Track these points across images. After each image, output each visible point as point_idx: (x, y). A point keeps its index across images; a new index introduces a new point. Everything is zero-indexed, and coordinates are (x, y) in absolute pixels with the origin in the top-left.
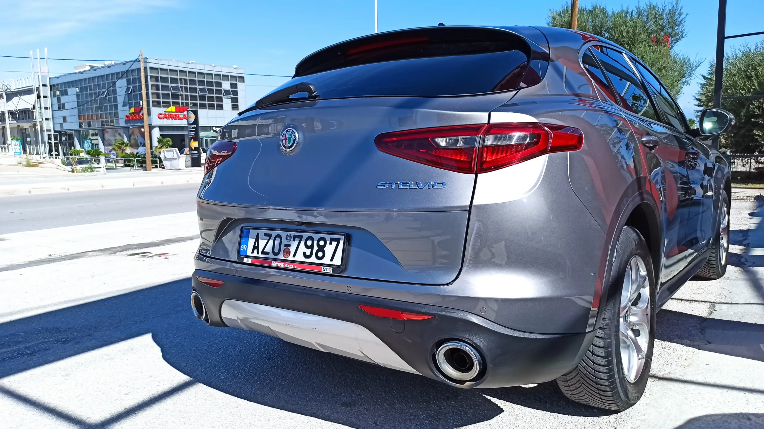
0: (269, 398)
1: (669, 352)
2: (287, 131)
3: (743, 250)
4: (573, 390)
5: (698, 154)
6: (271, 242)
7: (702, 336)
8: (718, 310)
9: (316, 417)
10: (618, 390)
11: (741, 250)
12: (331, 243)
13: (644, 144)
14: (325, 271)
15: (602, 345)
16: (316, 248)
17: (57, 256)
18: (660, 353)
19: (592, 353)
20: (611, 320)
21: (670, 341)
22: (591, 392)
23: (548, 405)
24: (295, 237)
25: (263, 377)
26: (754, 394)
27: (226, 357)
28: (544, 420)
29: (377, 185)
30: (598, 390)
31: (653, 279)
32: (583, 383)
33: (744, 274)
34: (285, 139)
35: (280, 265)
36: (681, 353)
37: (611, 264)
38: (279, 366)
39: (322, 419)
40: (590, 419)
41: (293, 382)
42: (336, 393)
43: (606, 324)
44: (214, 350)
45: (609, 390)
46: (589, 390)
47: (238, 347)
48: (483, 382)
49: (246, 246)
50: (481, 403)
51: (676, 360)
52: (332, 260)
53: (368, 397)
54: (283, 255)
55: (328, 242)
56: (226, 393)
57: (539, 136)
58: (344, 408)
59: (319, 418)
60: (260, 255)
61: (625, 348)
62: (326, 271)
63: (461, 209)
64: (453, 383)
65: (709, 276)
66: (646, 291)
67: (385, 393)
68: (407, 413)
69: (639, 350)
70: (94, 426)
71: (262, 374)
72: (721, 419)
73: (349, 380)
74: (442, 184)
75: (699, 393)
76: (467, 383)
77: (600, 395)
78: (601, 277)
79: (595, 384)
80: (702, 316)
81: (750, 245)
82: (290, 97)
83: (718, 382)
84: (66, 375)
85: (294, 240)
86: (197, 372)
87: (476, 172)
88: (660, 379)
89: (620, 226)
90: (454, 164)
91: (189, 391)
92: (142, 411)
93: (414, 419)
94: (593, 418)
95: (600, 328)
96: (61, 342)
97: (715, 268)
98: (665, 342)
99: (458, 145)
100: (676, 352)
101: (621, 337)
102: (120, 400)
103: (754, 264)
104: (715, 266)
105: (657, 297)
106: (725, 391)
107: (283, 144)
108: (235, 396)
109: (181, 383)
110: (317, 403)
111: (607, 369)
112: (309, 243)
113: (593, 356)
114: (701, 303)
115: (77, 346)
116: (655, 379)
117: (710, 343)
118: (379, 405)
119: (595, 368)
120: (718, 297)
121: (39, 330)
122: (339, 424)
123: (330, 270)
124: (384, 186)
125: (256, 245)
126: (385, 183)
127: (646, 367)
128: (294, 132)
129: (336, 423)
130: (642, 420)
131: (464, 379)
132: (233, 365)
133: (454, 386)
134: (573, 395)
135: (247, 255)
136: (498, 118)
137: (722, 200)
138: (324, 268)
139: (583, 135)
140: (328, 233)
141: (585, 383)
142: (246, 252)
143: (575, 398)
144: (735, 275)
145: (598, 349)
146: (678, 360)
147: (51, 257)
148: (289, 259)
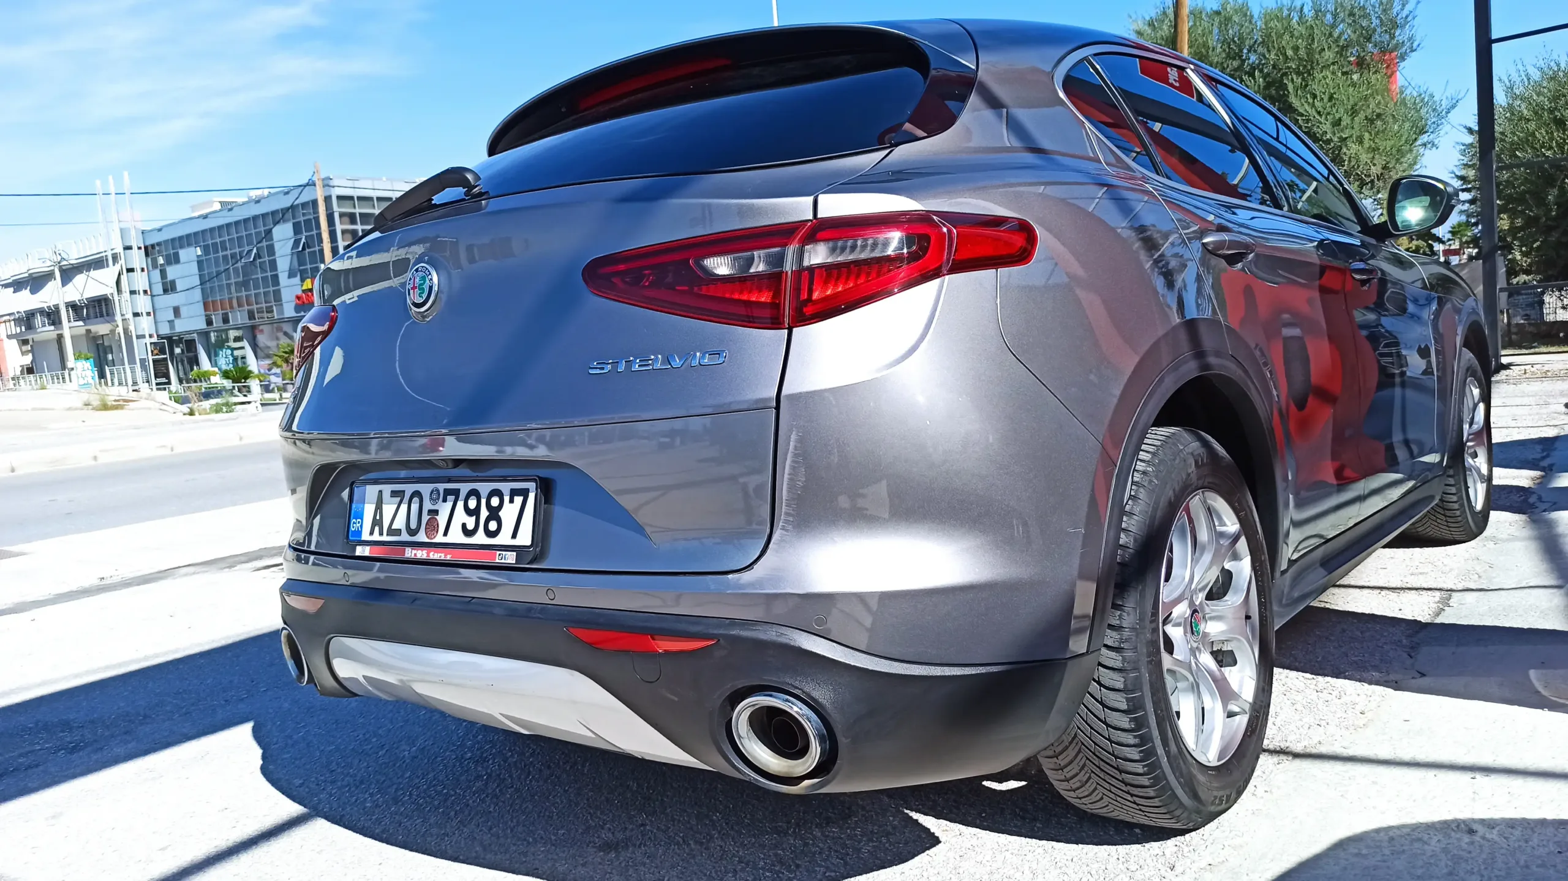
1: (1330, 698)
2: (417, 270)
3: (1538, 479)
4: (1078, 788)
5: (1374, 273)
6: (404, 507)
7: (1409, 662)
8: (1455, 605)
10: (1168, 782)
11: (1533, 479)
12: (511, 501)
13: (1209, 250)
14: (503, 561)
15: (1120, 685)
16: (484, 513)
17: (116, 579)
18: (1310, 701)
19: (1101, 703)
20: (1136, 629)
21: (1337, 675)
22: (1113, 789)
23: (1038, 825)
24: (447, 492)
25: (453, 798)
27: (389, 763)
28: (1021, 858)
29: (589, 368)
30: (1126, 784)
31: (1257, 540)
32: (1092, 772)
33: (1528, 527)
34: (414, 288)
35: (421, 554)
36: (1355, 699)
40: (1122, 849)
41: (512, 805)
43: (1126, 639)
44: (371, 748)
45: (1147, 783)
46: (1107, 786)
48: (834, 778)
49: (360, 520)
50: (894, 828)
51: (1339, 714)
52: (514, 536)
54: (426, 534)
55: (507, 499)
57: (924, 238)
60: (385, 538)
62: (505, 559)
63: (759, 406)
64: (774, 784)
65: (1449, 537)
66: (1243, 568)
67: (697, 818)
68: (732, 858)
69: (1226, 693)
72: (1409, 835)
74: (719, 354)
75: (1374, 783)
76: (804, 783)
77: (1132, 795)
78: (1089, 539)
79: (1116, 771)
80: (1418, 619)
81: (1554, 468)
82: (433, 202)
83: (1422, 757)
85: (445, 500)
86: (322, 796)
87: (789, 324)
88: (1296, 756)
89: (1140, 426)
90: (742, 311)
93: (743, 870)
94: (1128, 846)
95: (1109, 649)
96: (64, 749)
97: (1460, 518)
98: (1326, 678)
99: (752, 270)
100: (1344, 699)
101: (1167, 666)
103: (1554, 506)
104: (1458, 513)
105: (1281, 582)
106: (1431, 773)
107: (410, 297)
109: (280, 822)
110: (549, 846)
111: (1135, 737)
112: (472, 504)
113: (1104, 710)
114: (1421, 593)
115: (94, 757)
116: (1285, 757)
117: (1423, 675)
119: (1111, 736)
121: (30, 728)
123: (510, 558)
124: (602, 369)
125: (378, 518)
126: (604, 363)
127: (1253, 732)
128: (429, 271)
131: (795, 773)
132: (399, 778)
133: (776, 789)
134: (1081, 798)
135: (362, 538)
136: (834, 205)
138: (500, 555)
139: (1039, 233)
140: (504, 479)
141: (1098, 771)
142: (359, 533)
143: (1086, 804)
144: (1509, 532)
145: (1111, 694)
146: (1344, 715)
147: (104, 582)
148: (436, 540)
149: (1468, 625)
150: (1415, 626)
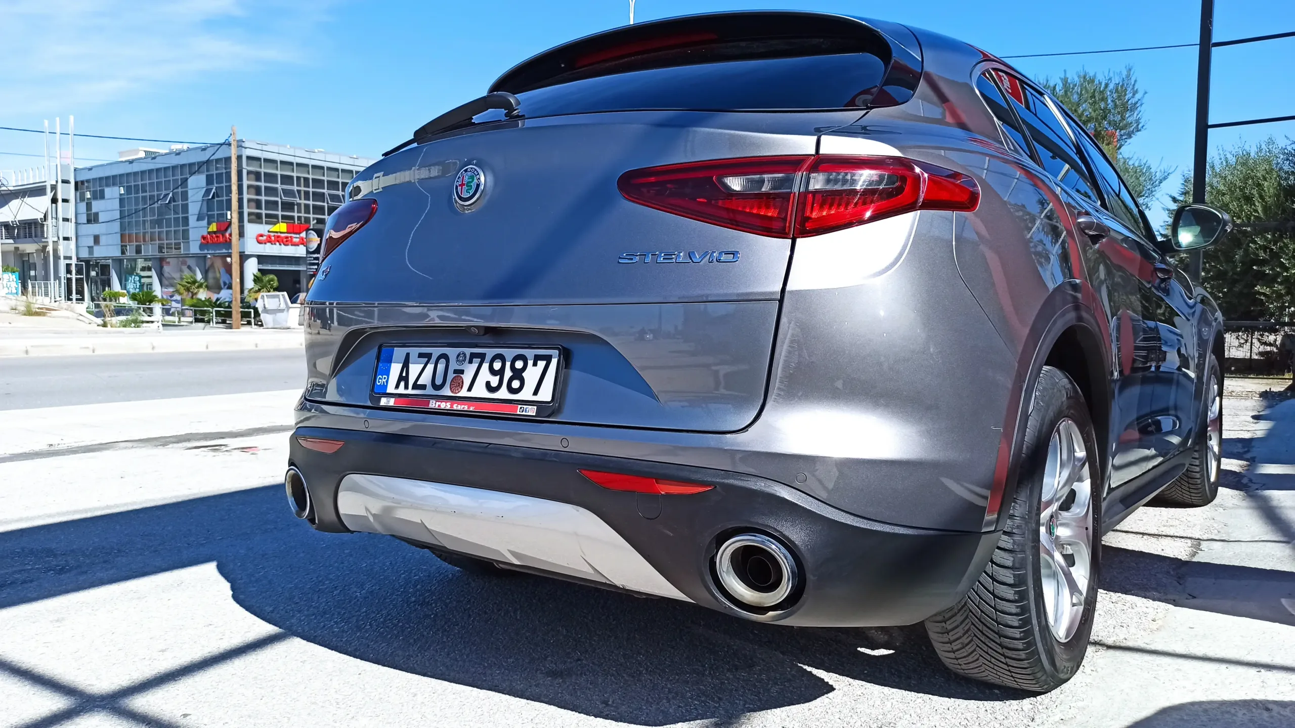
0: (417, 662)
1: (1125, 608)
2: (466, 171)
3: (1245, 466)
4: (958, 650)
6: (430, 367)
7: (1180, 587)
8: (1206, 550)
9: (499, 692)
10: (1037, 648)
11: (1242, 466)
12: (535, 364)
13: (1082, 229)
14: (524, 413)
15: (1009, 564)
16: (508, 374)
17: (60, 447)
18: (1108, 609)
19: (991, 577)
20: (1026, 518)
21: (1126, 592)
22: (990, 651)
23: (913, 682)
24: (473, 356)
25: (409, 629)
26: (1274, 671)
27: (345, 600)
28: (906, 705)
29: (620, 258)
30: (1003, 647)
31: (1095, 468)
32: (975, 635)
33: (1248, 500)
34: (462, 185)
35: (444, 406)
36: (1145, 610)
37: (1026, 417)
38: (439, 615)
39: (510, 695)
40: (988, 704)
41: (461, 638)
42: (537, 657)
43: (1017, 526)
44: (326, 588)
45: (1021, 646)
46: (985, 648)
47: (367, 586)
48: (798, 609)
49: (386, 377)
50: (793, 676)
51: (1135, 620)
52: (536, 393)
53: (593, 663)
54: (451, 389)
55: (530, 363)
56: (340, 652)
57: (903, 179)
58: (549, 678)
59: (505, 694)
60: (410, 391)
61: (1049, 576)
62: (526, 412)
63: (766, 299)
64: (745, 612)
65: (1188, 501)
66: (1084, 488)
67: (624, 659)
68: (662, 689)
69: (1073, 587)
70: (98, 698)
71: (408, 626)
72: (1218, 708)
73: (561, 638)
74: (733, 254)
75: (1178, 670)
76: (771, 613)
77: (1006, 657)
78: (1008, 435)
79: (996, 636)
80: (1179, 558)
81: (1256, 460)
83: (1211, 654)
84: (57, 621)
85: (471, 362)
86: (292, 621)
87: (793, 235)
88: (1109, 647)
89: (1039, 360)
91: (275, 649)
92: (188, 677)
93: (674, 698)
94: (992, 702)
95: (1005, 533)
96: (53, 570)
97: (1200, 486)
98: (1117, 594)
99: (763, 189)
100: (1136, 609)
101: (1043, 555)
102: (150, 659)
103: (1265, 486)
104: (1199, 482)
105: (1104, 505)
106: (1223, 666)
107: (457, 193)
108: (357, 658)
109: (262, 637)
110: (503, 670)
111: (1017, 607)
112: (497, 366)
113: (993, 583)
114: (1176, 539)
115: (81, 578)
116: (1100, 648)
117: (1194, 597)
118: (613, 675)
119: (997, 605)
120: (1206, 531)
121: (18, 552)
122: (541, 702)
123: (531, 411)
124: (632, 259)
125: (404, 374)
126: (633, 255)
127: (1086, 620)
128: (477, 172)
129: (535, 701)
130: (1078, 709)
131: (764, 604)
132: (356, 612)
133: (746, 617)
134: (957, 659)
135: (388, 391)
136: (833, 145)
137: (1210, 369)
138: (521, 408)
139: (980, 188)
140: (528, 347)
141: (979, 634)
142: (386, 387)
143: (960, 665)
144: (1232, 502)
145: (1001, 570)
146: (1140, 621)
147: (52, 448)
148: (460, 394)
149: (1220, 565)
150: (1176, 561)
